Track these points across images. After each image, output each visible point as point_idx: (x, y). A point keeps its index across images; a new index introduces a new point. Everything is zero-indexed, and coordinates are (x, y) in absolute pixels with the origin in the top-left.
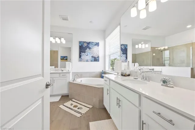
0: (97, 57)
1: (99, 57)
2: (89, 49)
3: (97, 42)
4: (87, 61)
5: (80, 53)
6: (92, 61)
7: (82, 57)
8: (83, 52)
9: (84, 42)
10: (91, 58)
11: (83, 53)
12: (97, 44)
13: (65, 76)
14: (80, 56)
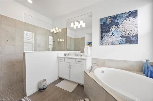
0: (133, 37)
1: (136, 35)
2: (116, 25)
3: (133, 10)
4: (113, 44)
5: (102, 34)
6: (120, 43)
7: (104, 39)
8: (105, 32)
9: (107, 18)
10: (120, 38)
11: (106, 34)
12: (134, 14)
13: (81, 63)
14: (102, 38)
